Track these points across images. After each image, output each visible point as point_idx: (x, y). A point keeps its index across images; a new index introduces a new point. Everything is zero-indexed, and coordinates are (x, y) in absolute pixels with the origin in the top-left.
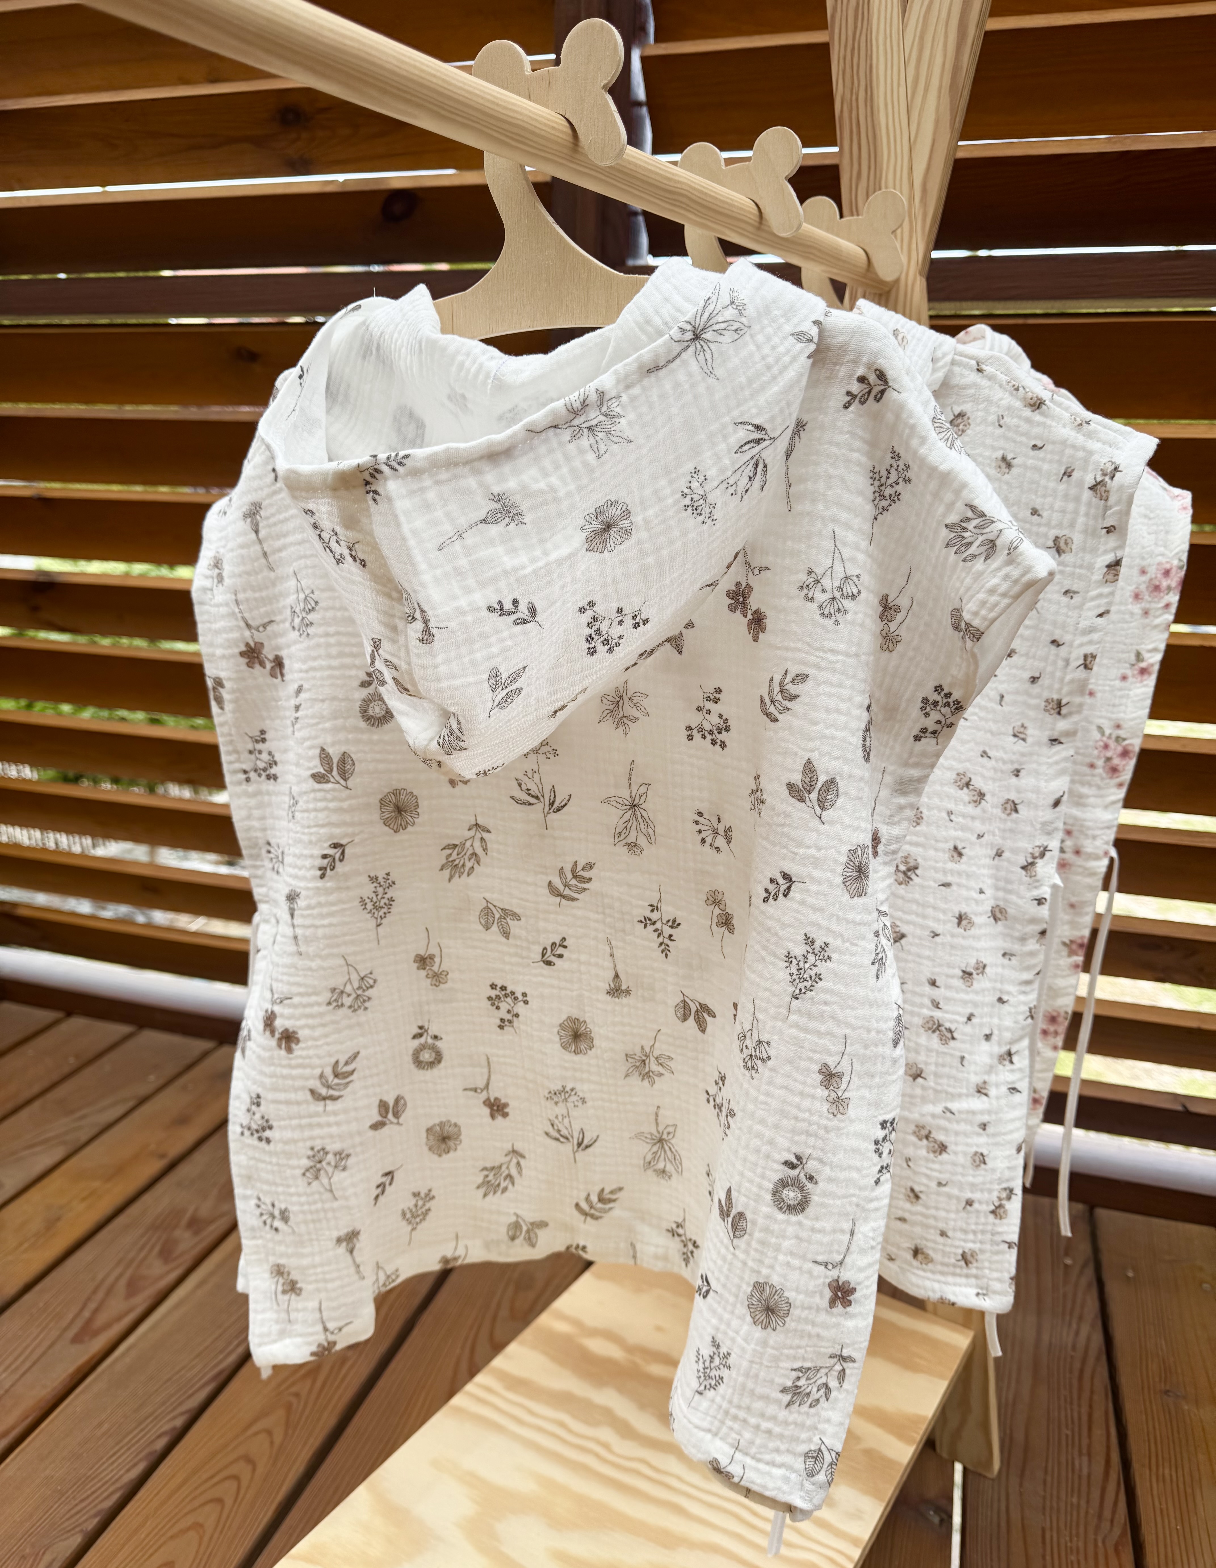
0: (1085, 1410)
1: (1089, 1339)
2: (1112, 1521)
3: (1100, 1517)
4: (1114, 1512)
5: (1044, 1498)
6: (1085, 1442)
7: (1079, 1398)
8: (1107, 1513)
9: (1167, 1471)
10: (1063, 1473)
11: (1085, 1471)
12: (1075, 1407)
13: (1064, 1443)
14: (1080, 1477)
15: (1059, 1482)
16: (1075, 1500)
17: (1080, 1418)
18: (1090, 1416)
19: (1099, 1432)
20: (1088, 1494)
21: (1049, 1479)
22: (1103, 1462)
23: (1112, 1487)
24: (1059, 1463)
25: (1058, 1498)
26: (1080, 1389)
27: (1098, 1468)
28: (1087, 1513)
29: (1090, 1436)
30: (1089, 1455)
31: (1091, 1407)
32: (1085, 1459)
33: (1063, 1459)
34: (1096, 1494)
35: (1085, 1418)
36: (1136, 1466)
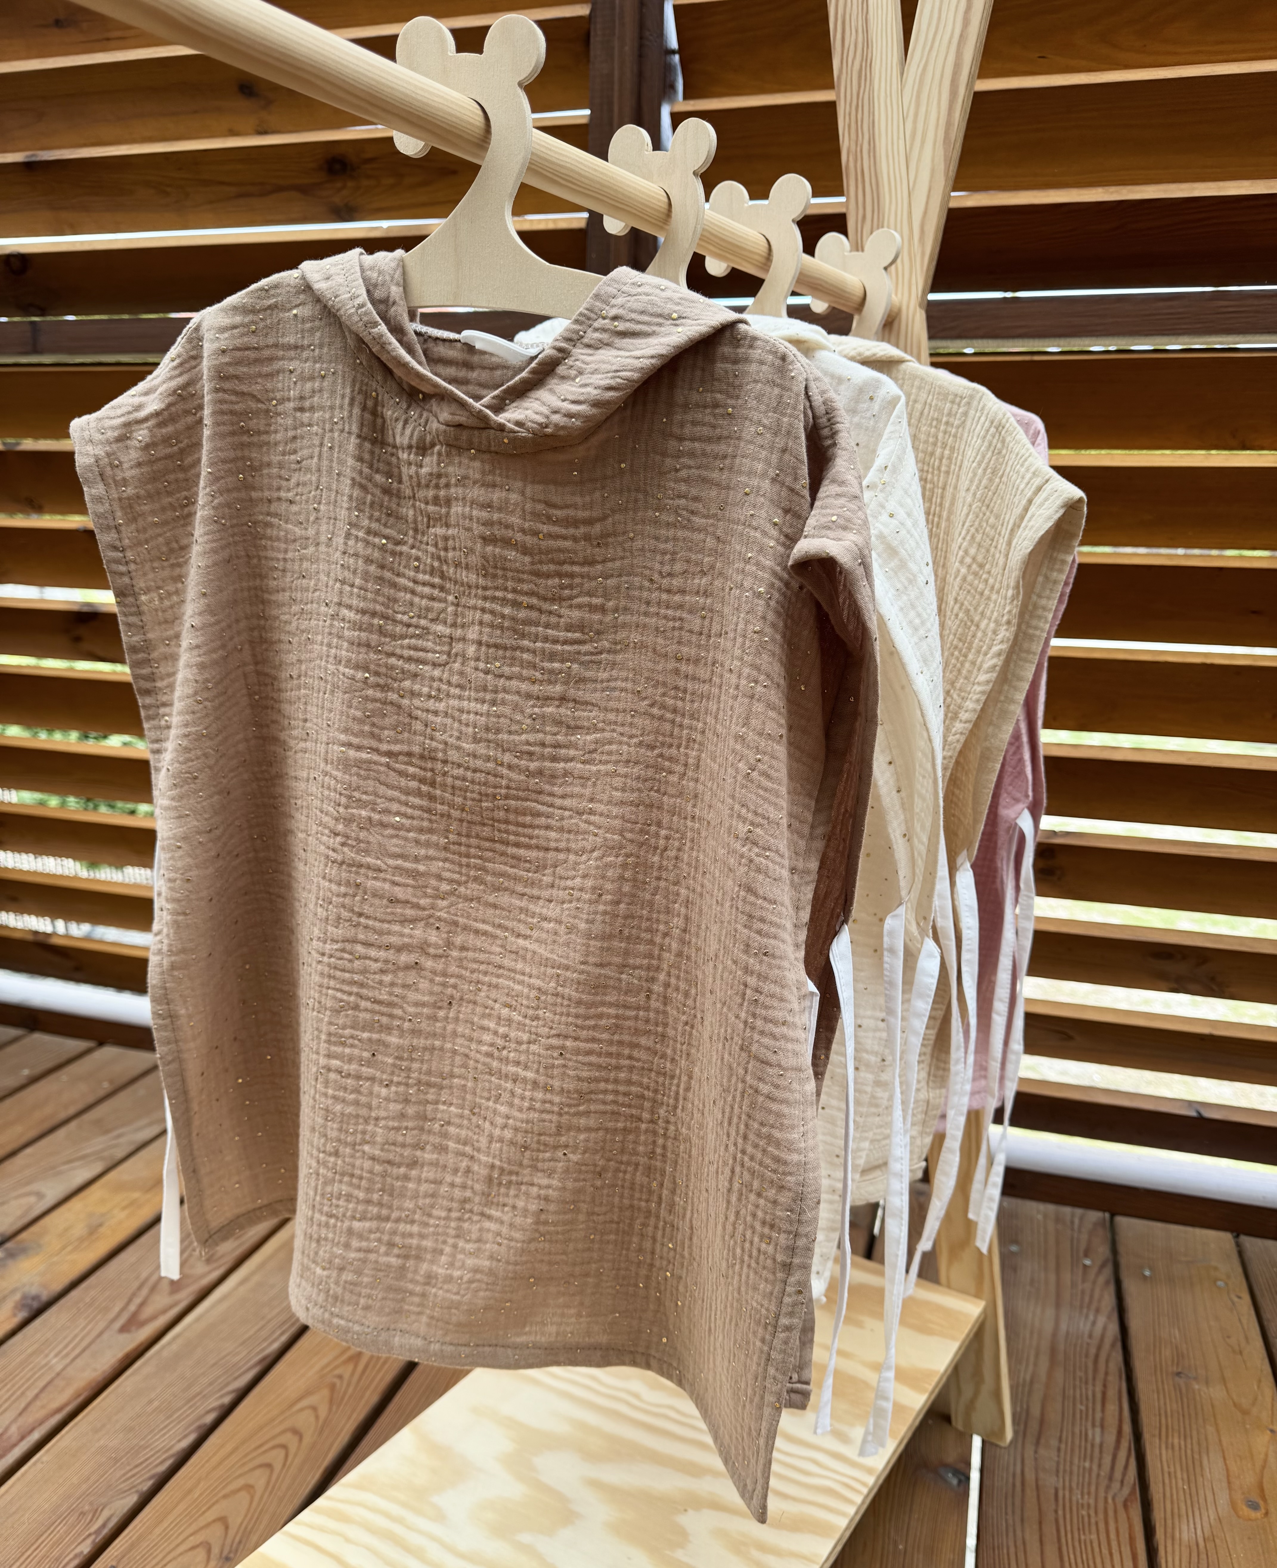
0: (1099, 1389)
1: (1105, 1329)
2: (1122, 1482)
3: (1111, 1478)
4: (1124, 1474)
5: (1058, 1463)
6: (1098, 1415)
7: (1094, 1379)
8: (1118, 1475)
9: (1176, 1441)
10: (1077, 1442)
11: (1098, 1440)
12: (1090, 1387)
13: (1078, 1416)
14: (1093, 1446)
15: (1072, 1450)
16: (1087, 1465)
17: (1094, 1396)
18: (1104, 1394)
19: (1112, 1408)
20: (1100, 1459)
21: (1063, 1446)
22: (1114, 1431)
23: (1122, 1454)
24: (1073, 1433)
25: (1071, 1463)
26: (1096, 1370)
27: (1111, 1438)
28: (1098, 1475)
29: (1103, 1411)
30: (1102, 1427)
31: (1105, 1386)
32: (1098, 1430)
33: (1077, 1431)
34: (1107, 1460)
35: (1099, 1396)
36: (1146, 1436)
